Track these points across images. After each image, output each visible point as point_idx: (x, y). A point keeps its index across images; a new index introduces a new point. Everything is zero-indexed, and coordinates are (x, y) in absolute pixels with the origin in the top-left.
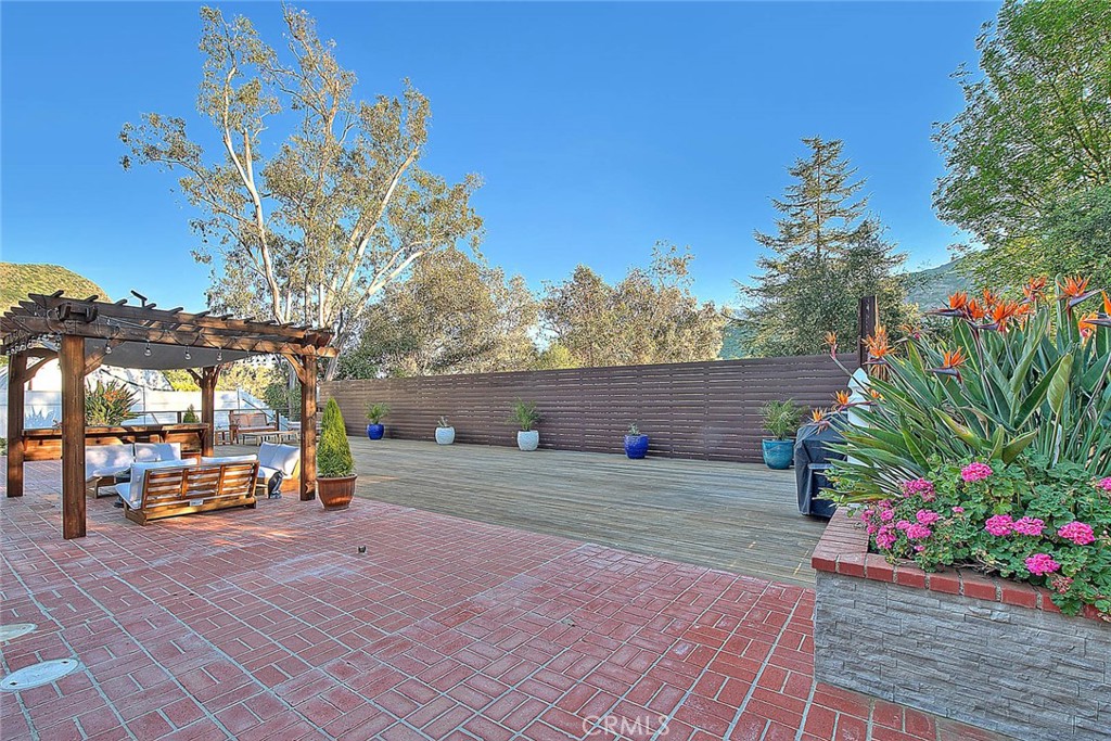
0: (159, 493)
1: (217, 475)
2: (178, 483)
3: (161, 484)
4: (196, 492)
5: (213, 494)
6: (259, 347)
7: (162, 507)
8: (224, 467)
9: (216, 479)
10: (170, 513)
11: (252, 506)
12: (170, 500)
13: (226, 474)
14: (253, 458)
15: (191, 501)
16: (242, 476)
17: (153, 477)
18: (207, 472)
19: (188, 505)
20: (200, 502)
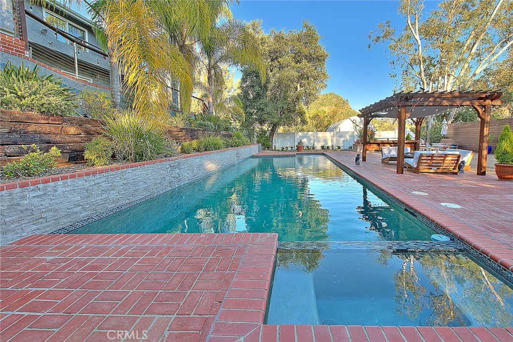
0: (423, 163)
1: (443, 158)
2: (429, 160)
3: (424, 160)
4: (434, 164)
5: (440, 166)
6: (464, 104)
7: (423, 168)
8: (446, 155)
9: (442, 160)
10: (426, 171)
11: (456, 173)
12: (426, 166)
13: (447, 158)
14: (458, 153)
15: (433, 168)
16: (453, 160)
17: (423, 156)
18: (440, 157)
19: (431, 169)
20: (436, 168)
